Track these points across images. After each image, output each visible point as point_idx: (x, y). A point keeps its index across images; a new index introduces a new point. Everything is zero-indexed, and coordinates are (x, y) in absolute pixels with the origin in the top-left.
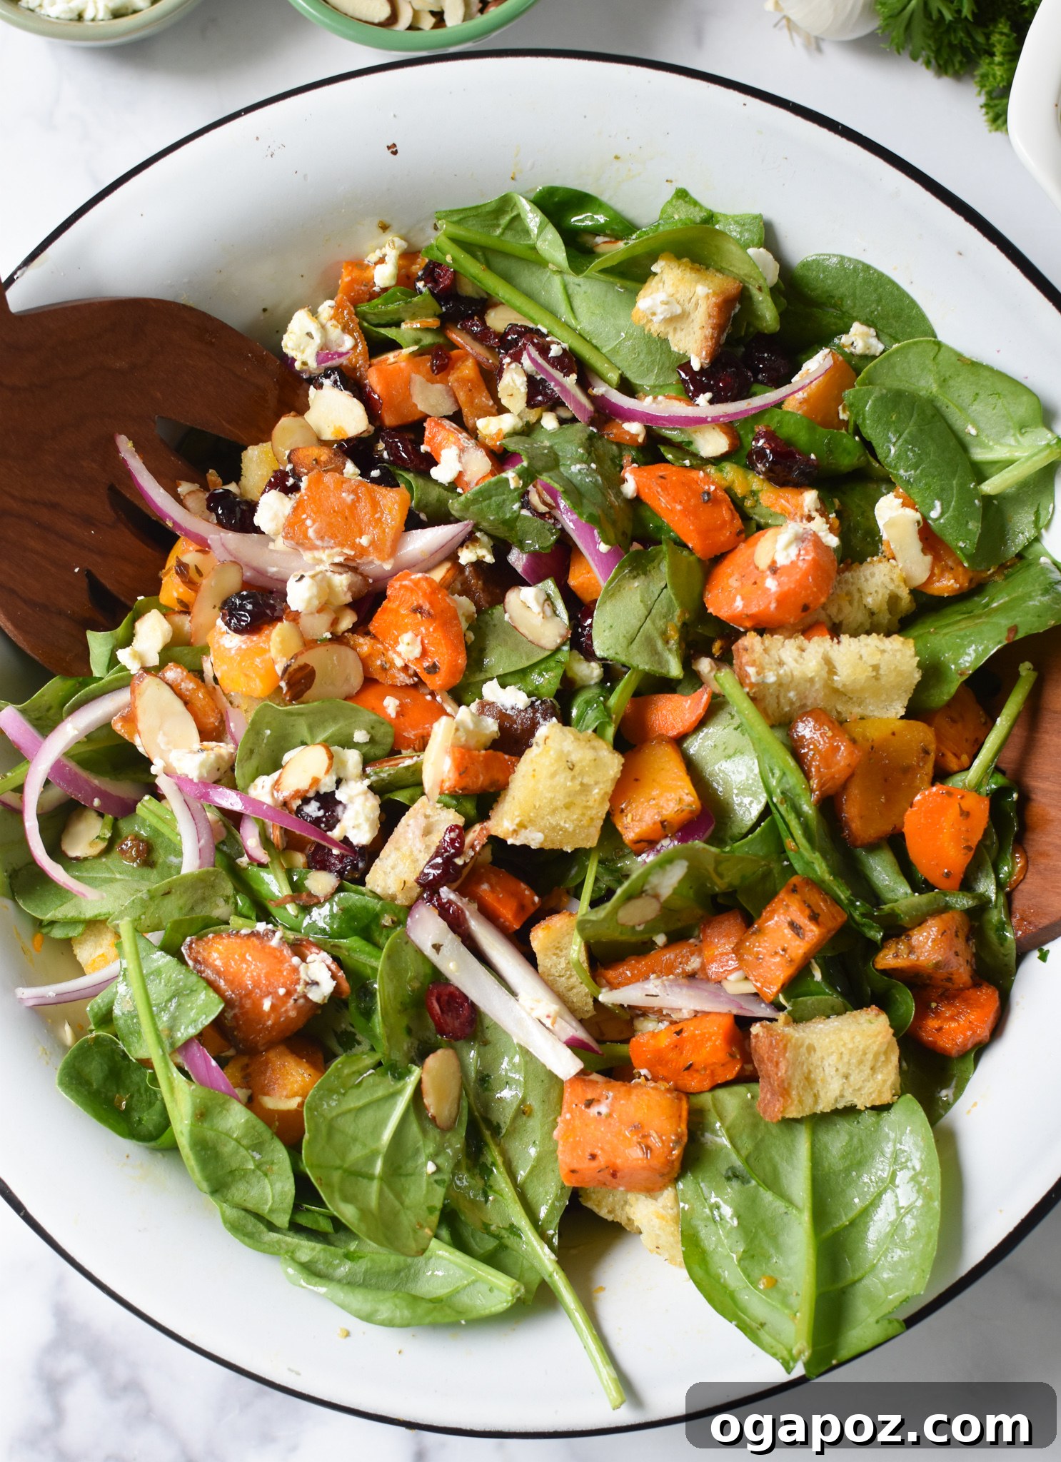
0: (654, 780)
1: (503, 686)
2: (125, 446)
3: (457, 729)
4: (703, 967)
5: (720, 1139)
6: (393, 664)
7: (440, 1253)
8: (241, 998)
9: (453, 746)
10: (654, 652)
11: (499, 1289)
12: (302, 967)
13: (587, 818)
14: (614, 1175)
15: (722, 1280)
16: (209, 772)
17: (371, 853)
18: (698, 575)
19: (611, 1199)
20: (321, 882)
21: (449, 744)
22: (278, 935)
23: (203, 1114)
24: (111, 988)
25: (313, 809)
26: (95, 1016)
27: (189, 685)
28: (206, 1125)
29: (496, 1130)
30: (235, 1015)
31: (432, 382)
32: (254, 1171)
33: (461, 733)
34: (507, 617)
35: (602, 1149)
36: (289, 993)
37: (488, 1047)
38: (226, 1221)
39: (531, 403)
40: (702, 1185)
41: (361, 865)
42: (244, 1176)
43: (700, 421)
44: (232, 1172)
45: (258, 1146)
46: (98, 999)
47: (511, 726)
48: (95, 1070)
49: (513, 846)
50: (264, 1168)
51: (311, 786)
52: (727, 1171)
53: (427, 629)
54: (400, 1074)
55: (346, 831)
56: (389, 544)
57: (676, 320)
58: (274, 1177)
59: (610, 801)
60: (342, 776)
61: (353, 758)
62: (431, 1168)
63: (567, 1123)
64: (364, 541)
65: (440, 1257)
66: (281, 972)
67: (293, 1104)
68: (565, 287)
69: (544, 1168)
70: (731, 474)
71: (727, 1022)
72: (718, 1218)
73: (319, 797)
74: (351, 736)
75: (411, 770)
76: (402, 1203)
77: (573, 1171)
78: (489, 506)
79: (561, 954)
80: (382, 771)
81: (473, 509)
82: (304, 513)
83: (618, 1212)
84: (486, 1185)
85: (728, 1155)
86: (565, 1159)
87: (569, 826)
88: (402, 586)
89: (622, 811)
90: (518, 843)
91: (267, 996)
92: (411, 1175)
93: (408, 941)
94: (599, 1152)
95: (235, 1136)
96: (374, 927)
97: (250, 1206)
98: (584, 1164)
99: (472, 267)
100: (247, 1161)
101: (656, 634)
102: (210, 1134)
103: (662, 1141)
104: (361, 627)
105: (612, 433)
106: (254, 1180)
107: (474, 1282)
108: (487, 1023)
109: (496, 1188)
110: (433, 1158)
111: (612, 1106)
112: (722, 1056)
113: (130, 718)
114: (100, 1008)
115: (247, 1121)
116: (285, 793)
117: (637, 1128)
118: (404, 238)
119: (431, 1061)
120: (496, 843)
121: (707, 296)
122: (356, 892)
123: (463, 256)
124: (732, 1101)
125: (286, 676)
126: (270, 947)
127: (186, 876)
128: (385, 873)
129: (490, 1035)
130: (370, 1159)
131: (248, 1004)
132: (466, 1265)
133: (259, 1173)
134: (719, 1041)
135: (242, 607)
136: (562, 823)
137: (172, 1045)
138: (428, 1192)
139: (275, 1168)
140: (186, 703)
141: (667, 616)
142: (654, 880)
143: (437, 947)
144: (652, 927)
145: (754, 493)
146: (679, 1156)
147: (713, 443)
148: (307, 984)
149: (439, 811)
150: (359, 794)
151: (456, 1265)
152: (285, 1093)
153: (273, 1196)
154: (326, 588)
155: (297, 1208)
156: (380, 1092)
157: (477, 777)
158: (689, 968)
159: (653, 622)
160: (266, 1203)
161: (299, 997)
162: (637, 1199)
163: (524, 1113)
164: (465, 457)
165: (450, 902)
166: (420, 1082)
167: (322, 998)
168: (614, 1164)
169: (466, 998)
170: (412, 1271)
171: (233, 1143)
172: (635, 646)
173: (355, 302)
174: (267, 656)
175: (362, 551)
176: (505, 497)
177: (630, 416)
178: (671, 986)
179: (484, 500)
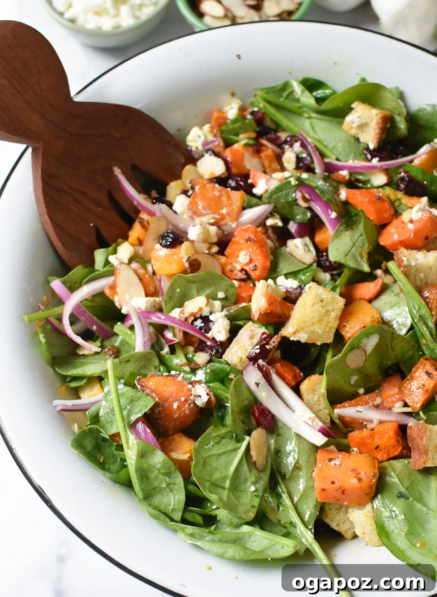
0: (359, 312)
1: (287, 279)
2: (117, 171)
3: (268, 286)
4: (382, 403)
5: (393, 479)
6: (235, 268)
7: (257, 533)
8: (163, 402)
9: (266, 294)
10: (356, 261)
11: (287, 546)
12: (193, 389)
13: (328, 327)
14: (343, 492)
15: (397, 546)
16: (150, 306)
17: (225, 345)
18: (375, 232)
19: (338, 518)
20: (201, 358)
21: (264, 292)
22: (182, 375)
23: (142, 455)
24: (99, 403)
25: (199, 323)
26: (90, 416)
27: (141, 271)
28: (143, 461)
29: (284, 477)
30: (159, 411)
31: (253, 157)
32: (165, 488)
33: (269, 288)
34: (288, 249)
35: (337, 479)
36: (186, 401)
37: (280, 437)
38: (150, 514)
39: (298, 168)
40: (386, 500)
41: (220, 350)
42: (160, 491)
43: (374, 167)
44: (154, 488)
45: (168, 474)
46: (92, 409)
47: (290, 296)
48: (89, 444)
49: (293, 341)
50: (170, 487)
51: (199, 311)
52: (398, 494)
53: (253, 249)
54: (239, 440)
55: (214, 334)
56: (235, 213)
57: (362, 126)
58: (175, 492)
59: (340, 320)
60: (212, 310)
61: (217, 304)
62: (253, 488)
63: (321, 468)
64: (224, 211)
65: (257, 535)
66: (183, 391)
67: (185, 457)
68: (311, 124)
69: (307, 496)
70: (388, 191)
71: (395, 425)
72: (394, 516)
73: (201, 317)
74: (217, 295)
75: (245, 309)
76: (239, 502)
77: (323, 490)
78: (281, 195)
79: (315, 393)
80: (231, 309)
81: (274, 196)
82: (197, 198)
83: (341, 526)
84: (279, 502)
85: (398, 486)
86: (318, 484)
87: (320, 331)
88: (242, 230)
89: (345, 326)
90: (295, 339)
91: (175, 401)
92: (243, 491)
93: (243, 381)
94: (336, 481)
95: (157, 467)
96: (226, 379)
97: (162, 508)
98: (328, 486)
99: (272, 111)
100: (162, 482)
101: (357, 254)
102: (145, 466)
103: (367, 475)
104: (221, 252)
105: (335, 175)
106: (165, 494)
107: (274, 545)
108: (280, 425)
109: (284, 504)
110: (254, 483)
111: (341, 461)
112: (393, 442)
113: (113, 287)
114: (93, 413)
115: (164, 460)
116: (186, 315)
117: (354, 470)
118: (242, 100)
119: (254, 433)
120: (285, 340)
121: (377, 115)
122: (218, 362)
123: (267, 105)
124: (398, 464)
125: (188, 261)
126: (177, 381)
127: (137, 353)
128: (232, 354)
129: (280, 431)
130: (224, 479)
131: (166, 405)
132: (270, 537)
133: (168, 490)
134: (392, 433)
135: (168, 236)
136: (317, 330)
137: (129, 423)
138: (251, 499)
139: (176, 486)
140: (140, 279)
141: (362, 247)
142: (364, 341)
143: (257, 384)
144: (358, 385)
145: (399, 199)
146: (375, 482)
147: (380, 179)
148: (195, 396)
149: (257, 328)
150: (221, 317)
151: (264, 538)
152: (182, 452)
153: (174, 502)
154: (206, 233)
155: (185, 509)
156: (230, 448)
157: (277, 307)
158: (375, 403)
159: (356, 249)
160: (170, 506)
161: (191, 403)
162: (353, 511)
163: (297, 468)
164: (269, 183)
165: (263, 365)
166: (249, 443)
167: (202, 404)
168: (344, 486)
169: (270, 412)
170: (242, 541)
171: (156, 471)
172: (348, 257)
173: (220, 126)
174: (180, 255)
175: (223, 218)
176: (289, 190)
177: (342, 168)
178: (368, 409)
179: (280, 192)
